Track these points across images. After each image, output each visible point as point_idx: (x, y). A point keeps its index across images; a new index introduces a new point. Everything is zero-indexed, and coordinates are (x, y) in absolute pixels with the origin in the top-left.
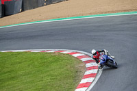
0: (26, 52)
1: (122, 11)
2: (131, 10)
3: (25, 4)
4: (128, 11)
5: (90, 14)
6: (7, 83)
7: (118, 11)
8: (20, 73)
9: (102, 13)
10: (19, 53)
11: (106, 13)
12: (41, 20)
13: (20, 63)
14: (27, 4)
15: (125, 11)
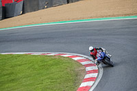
0: (26, 55)
1: (122, 15)
2: (132, 14)
3: (25, 7)
4: (129, 15)
5: (91, 17)
6: (7, 85)
7: (118, 15)
8: (20, 75)
9: (103, 17)
10: (19, 56)
11: (106, 17)
12: (41, 23)
13: (20, 65)
14: (27, 7)
15: (126, 15)
